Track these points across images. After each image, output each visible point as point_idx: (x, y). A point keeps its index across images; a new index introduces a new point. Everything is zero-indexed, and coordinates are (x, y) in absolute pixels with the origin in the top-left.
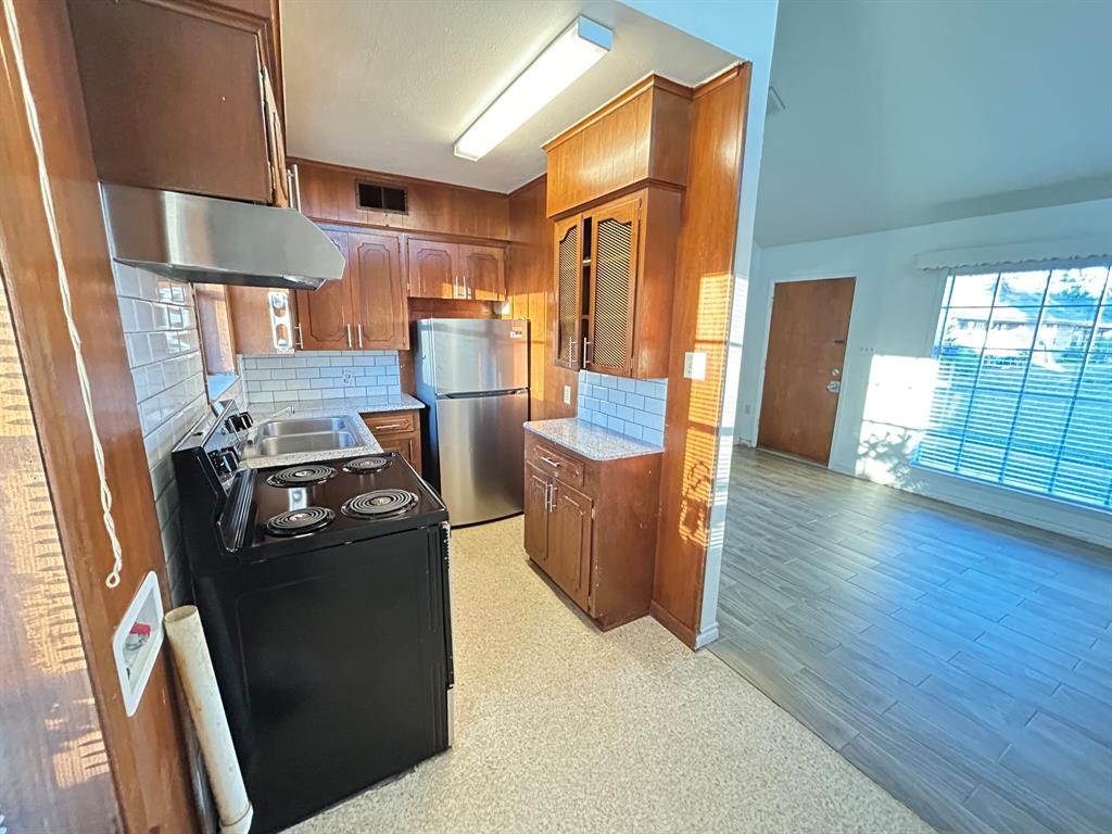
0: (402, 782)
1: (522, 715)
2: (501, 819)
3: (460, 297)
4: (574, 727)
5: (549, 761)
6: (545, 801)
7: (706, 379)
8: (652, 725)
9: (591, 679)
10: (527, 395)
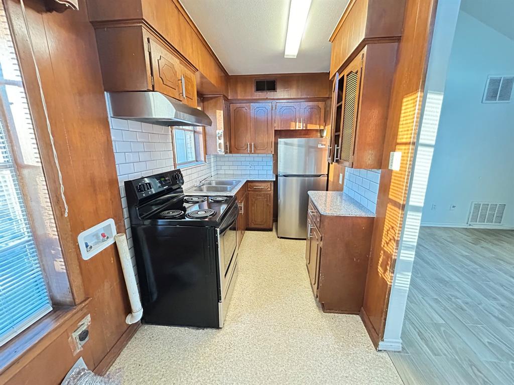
0: (198, 331)
1: (257, 331)
2: (219, 370)
3: (299, 129)
4: (276, 350)
5: (254, 359)
6: (240, 375)
7: (400, 170)
8: (318, 375)
9: (300, 332)
10: (326, 178)
